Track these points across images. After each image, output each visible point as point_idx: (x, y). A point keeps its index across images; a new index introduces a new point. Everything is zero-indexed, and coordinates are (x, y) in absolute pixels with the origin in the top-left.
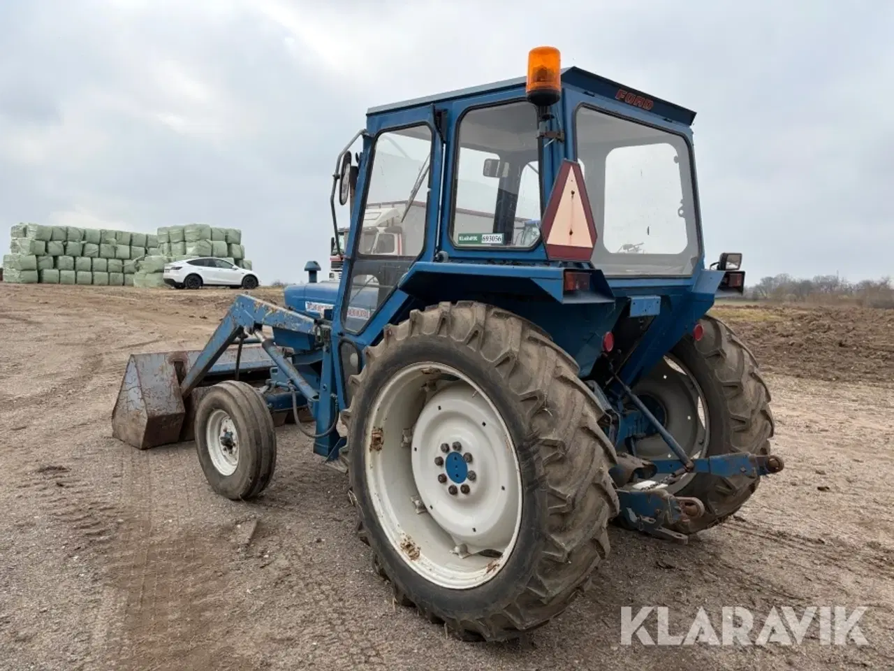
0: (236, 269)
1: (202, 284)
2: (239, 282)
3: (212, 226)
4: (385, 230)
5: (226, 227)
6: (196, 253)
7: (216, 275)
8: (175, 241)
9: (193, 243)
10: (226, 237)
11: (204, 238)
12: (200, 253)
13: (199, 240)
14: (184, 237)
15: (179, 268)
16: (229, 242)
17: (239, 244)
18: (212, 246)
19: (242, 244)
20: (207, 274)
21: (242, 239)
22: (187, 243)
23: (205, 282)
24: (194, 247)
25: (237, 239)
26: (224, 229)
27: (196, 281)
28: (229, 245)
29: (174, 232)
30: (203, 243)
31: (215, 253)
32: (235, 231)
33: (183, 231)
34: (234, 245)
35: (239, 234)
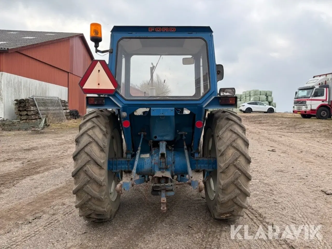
0: (265, 106)
1: (252, 111)
2: (266, 111)
3: (260, 90)
4: (319, 87)
5: (266, 90)
6: (253, 100)
7: (258, 108)
8: (247, 96)
9: (253, 97)
10: (266, 94)
11: (257, 95)
12: (255, 100)
13: (254, 95)
14: (250, 95)
15: (244, 106)
16: (267, 96)
17: (271, 96)
18: (259, 98)
19: (272, 96)
20: (254, 107)
21: (272, 94)
22: (251, 97)
23: (253, 111)
24: (253, 98)
25: (270, 94)
26: (265, 91)
27: (250, 110)
28: (267, 97)
29: (247, 93)
30: (256, 96)
31: (260, 100)
32: (270, 91)
33: (250, 92)
34: (269, 97)
35: (271, 93)
